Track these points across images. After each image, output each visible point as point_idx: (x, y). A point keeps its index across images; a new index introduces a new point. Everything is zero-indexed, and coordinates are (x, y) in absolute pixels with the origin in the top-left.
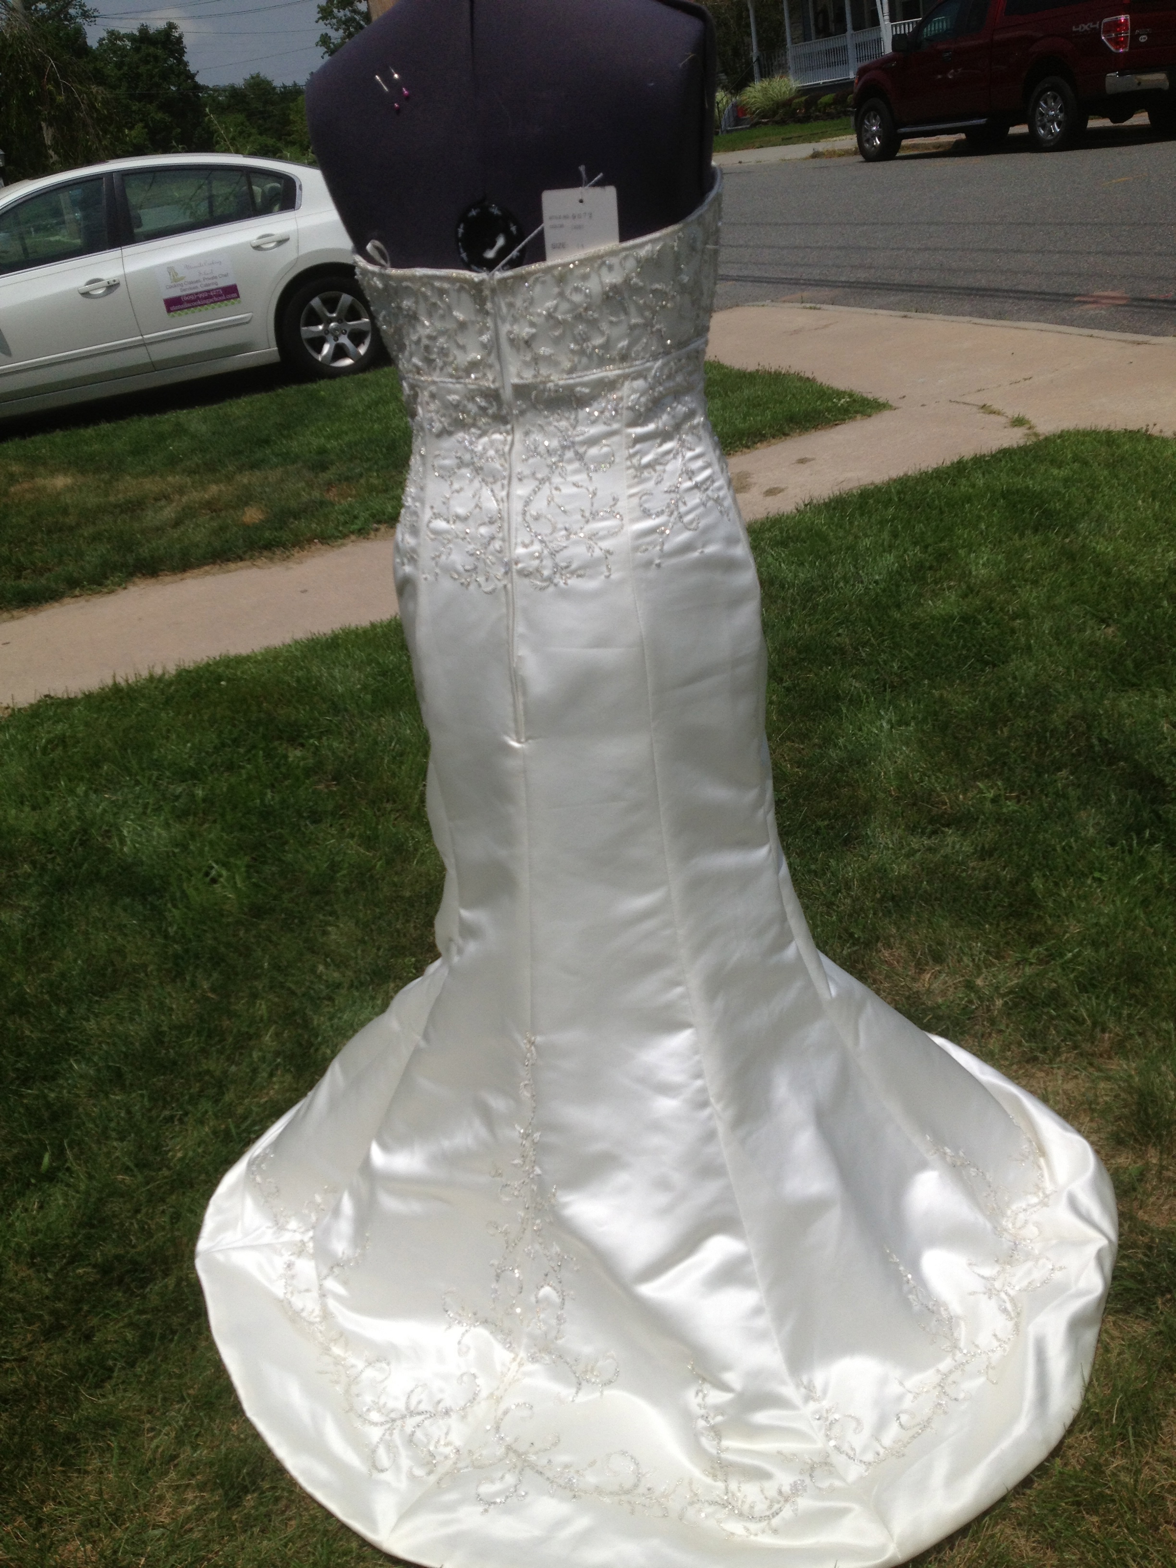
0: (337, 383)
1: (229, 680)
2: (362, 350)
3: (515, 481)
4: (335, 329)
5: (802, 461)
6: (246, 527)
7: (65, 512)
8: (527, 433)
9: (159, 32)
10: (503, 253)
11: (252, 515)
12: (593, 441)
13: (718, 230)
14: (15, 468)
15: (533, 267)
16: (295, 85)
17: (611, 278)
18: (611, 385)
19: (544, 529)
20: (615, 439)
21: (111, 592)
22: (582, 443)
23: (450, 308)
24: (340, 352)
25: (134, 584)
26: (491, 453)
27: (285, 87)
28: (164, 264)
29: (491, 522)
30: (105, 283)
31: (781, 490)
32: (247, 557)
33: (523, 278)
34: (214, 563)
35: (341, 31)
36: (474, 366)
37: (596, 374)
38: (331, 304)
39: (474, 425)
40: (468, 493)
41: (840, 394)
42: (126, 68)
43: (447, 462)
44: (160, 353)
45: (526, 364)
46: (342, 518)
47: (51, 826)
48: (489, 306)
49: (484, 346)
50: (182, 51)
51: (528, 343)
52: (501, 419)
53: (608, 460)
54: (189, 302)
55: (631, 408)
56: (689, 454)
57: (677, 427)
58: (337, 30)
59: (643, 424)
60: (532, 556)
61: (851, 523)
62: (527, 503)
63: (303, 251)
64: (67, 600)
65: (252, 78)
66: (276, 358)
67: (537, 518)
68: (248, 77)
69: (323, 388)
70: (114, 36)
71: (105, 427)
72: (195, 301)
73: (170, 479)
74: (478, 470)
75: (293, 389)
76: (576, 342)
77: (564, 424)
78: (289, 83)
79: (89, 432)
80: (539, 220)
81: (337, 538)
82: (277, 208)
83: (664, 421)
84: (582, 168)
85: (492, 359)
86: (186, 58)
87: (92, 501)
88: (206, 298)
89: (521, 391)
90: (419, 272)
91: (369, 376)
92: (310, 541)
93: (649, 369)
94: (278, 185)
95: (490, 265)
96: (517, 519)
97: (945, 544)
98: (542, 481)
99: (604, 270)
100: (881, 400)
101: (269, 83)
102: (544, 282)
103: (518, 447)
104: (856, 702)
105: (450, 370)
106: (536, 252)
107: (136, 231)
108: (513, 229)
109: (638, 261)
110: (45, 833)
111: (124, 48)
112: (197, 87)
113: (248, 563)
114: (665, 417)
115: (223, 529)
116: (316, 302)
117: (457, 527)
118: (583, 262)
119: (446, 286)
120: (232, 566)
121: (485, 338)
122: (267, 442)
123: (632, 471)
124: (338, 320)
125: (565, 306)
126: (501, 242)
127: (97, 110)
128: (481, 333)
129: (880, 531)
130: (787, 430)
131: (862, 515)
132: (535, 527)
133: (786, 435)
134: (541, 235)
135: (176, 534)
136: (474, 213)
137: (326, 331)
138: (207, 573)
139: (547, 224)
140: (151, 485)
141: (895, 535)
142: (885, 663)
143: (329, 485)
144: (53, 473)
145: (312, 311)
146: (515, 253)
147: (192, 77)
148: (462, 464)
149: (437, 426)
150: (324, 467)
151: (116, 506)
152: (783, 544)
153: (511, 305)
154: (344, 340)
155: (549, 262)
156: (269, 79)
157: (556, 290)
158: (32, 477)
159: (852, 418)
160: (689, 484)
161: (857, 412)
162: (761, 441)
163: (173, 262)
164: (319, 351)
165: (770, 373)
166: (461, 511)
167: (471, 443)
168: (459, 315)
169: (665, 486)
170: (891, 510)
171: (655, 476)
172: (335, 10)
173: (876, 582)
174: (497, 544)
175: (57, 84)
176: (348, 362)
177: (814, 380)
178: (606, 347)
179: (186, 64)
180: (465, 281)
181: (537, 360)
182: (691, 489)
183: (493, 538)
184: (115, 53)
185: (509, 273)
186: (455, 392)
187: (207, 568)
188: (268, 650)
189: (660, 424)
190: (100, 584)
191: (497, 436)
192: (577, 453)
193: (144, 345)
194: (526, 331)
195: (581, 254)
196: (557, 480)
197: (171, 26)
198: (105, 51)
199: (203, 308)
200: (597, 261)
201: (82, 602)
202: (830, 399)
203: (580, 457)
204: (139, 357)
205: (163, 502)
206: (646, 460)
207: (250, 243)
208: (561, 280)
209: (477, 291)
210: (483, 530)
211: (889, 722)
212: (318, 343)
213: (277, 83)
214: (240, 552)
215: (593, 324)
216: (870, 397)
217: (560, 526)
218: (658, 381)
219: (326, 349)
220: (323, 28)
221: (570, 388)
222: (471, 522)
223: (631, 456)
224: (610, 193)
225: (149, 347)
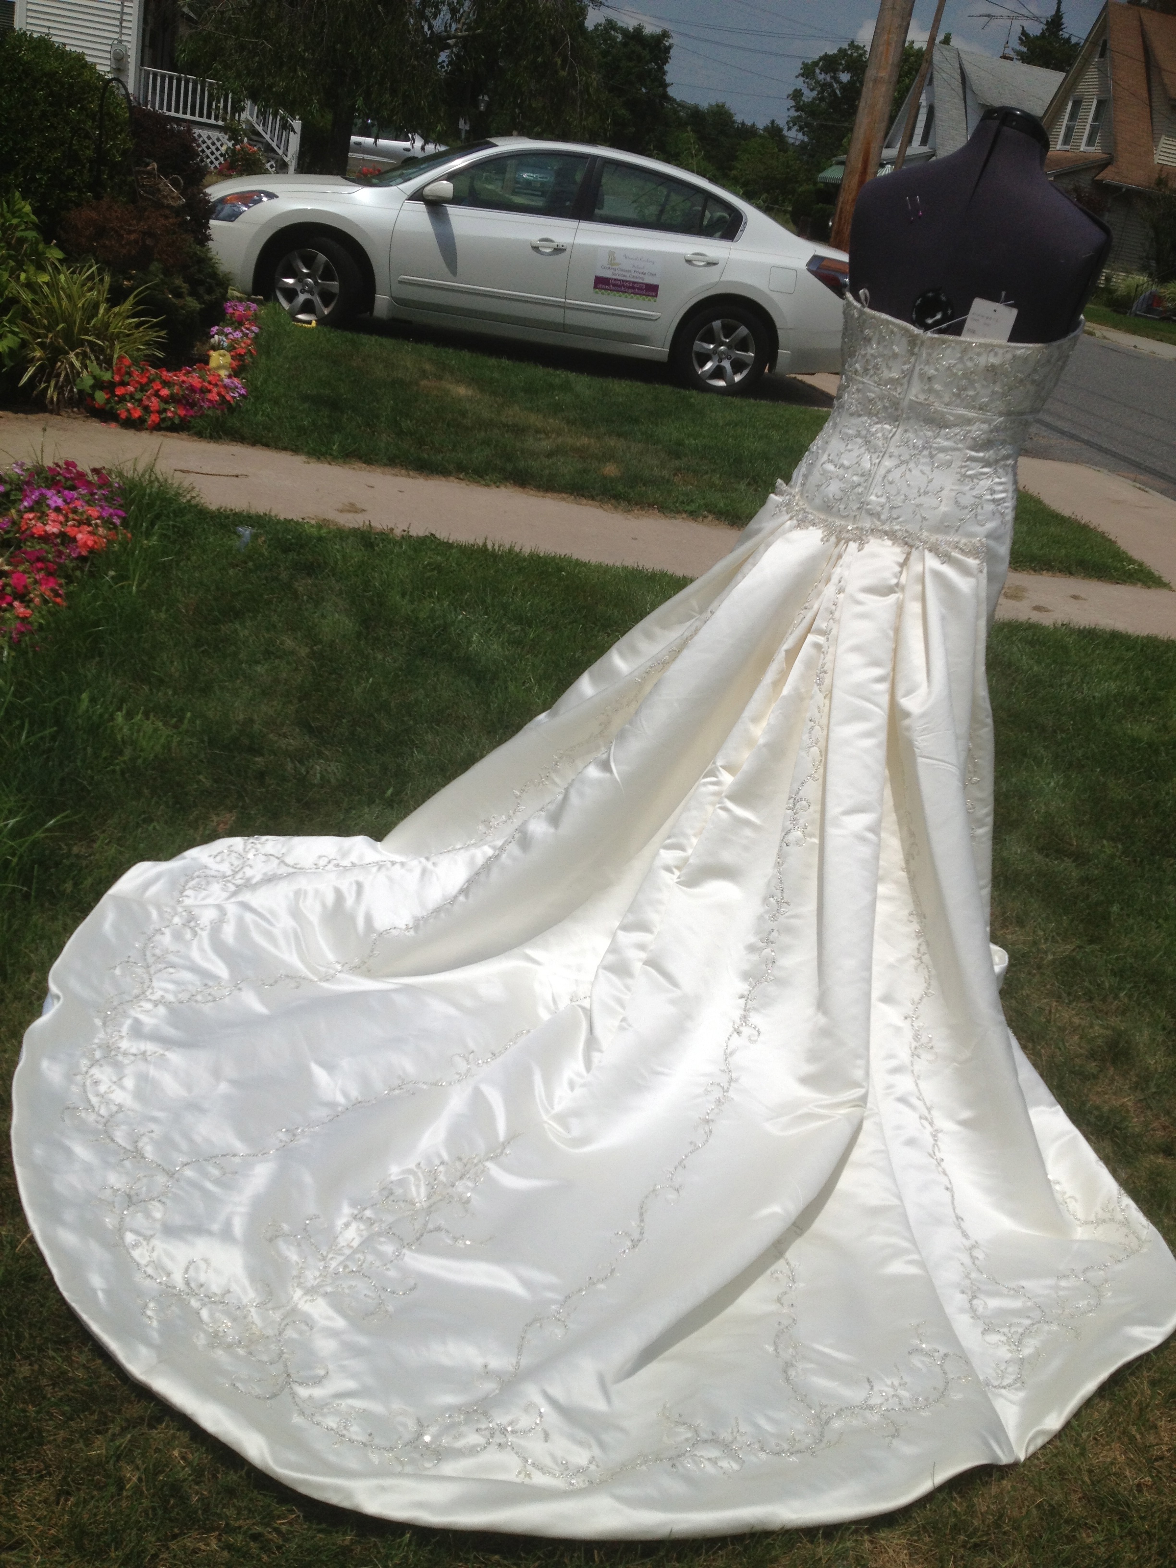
0: (708, 396)
1: (568, 573)
2: (737, 378)
3: (887, 456)
4: (722, 352)
5: (1075, 597)
6: (605, 478)
7: (464, 414)
8: (906, 431)
9: (652, 36)
10: (937, 323)
11: (610, 470)
12: (943, 450)
13: (1068, 356)
14: (427, 367)
15: (951, 337)
16: (753, 125)
17: (993, 360)
18: (969, 421)
19: (892, 490)
20: (957, 453)
21: (488, 485)
22: (937, 449)
23: (892, 343)
24: (718, 373)
25: (506, 486)
26: (880, 435)
27: (743, 124)
28: (607, 247)
29: (862, 475)
30: (554, 245)
31: (1048, 611)
32: (598, 498)
33: (944, 342)
34: (571, 494)
35: (816, 92)
36: (891, 381)
37: (961, 411)
38: (728, 331)
39: (876, 415)
40: (855, 453)
41: (1131, 561)
42: (610, 58)
43: (850, 432)
44: (573, 318)
45: (923, 391)
46: (681, 498)
47: (422, 615)
48: (916, 350)
49: (903, 372)
50: (666, 61)
51: (929, 379)
52: (895, 419)
53: (949, 464)
54: (614, 285)
55: (974, 439)
56: (997, 480)
57: (997, 461)
58: (812, 90)
59: (977, 451)
60: (879, 504)
61: (1093, 651)
62: (889, 471)
63: (726, 277)
64: (452, 478)
65: (717, 106)
66: (664, 358)
67: (891, 483)
68: (714, 103)
69: (695, 397)
70: (611, 25)
71: (505, 362)
72: (620, 286)
73: (551, 421)
74: (867, 442)
75: (668, 389)
76: (958, 389)
77: (930, 434)
78: (749, 123)
79: (492, 361)
80: (966, 312)
81: (672, 511)
82: (719, 234)
83: (990, 454)
84: (1003, 293)
85: (905, 381)
86: (666, 67)
87: (486, 414)
88: (629, 288)
89: (914, 406)
90: (884, 316)
91: (737, 401)
92: (650, 505)
93: (994, 420)
94: (726, 215)
95: (927, 328)
96: (878, 478)
97: (1162, 693)
98: (902, 462)
99: (992, 354)
100: (1165, 579)
101: (730, 116)
102: (954, 348)
103: (897, 437)
104: (1039, 762)
105: (876, 379)
106: (957, 330)
107: (597, 211)
108: (949, 312)
109: (1014, 356)
110: (417, 618)
111: (614, 39)
112: (666, 97)
113: (597, 504)
114: (991, 452)
115: (585, 471)
116: (717, 324)
117: (841, 471)
118: (981, 345)
119: (895, 330)
120: (584, 501)
121: (906, 367)
122: (636, 421)
123: (959, 476)
124: (729, 346)
125: (960, 366)
126: (939, 316)
127: (589, 94)
128: (905, 364)
129: (1115, 664)
130: (1074, 569)
131: (1106, 648)
132: (887, 486)
133: (1071, 574)
134: (964, 321)
135: (547, 462)
136: (930, 294)
137: (715, 351)
138: (564, 499)
139: (970, 317)
140: (535, 420)
141: (1125, 671)
142: (1073, 748)
143: (678, 470)
144: (458, 382)
145: (711, 331)
146: (944, 325)
147: (665, 85)
148: (858, 435)
149: (853, 408)
150: (678, 457)
151: (505, 425)
152: (1032, 643)
153: (929, 355)
154: (726, 364)
155: (962, 338)
156: (732, 112)
157: (959, 355)
158: (440, 378)
159: (1134, 584)
160: (989, 497)
161: (1139, 580)
162: (1048, 570)
163: (617, 248)
164: (702, 365)
165: (1079, 523)
166: (846, 463)
167: (870, 425)
168: (896, 349)
169: (974, 493)
170: (1131, 654)
171: (971, 484)
172: (818, 71)
173: (1094, 698)
174: (860, 490)
175: (565, 60)
176: (722, 383)
177: (1115, 542)
178: (974, 398)
179: (664, 73)
180: (907, 331)
181: (931, 390)
182: (989, 500)
183: (859, 485)
184: (605, 41)
185: (936, 336)
186: (874, 392)
187: (564, 495)
188: (600, 566)
189: (987, 455)
190: (482, 477)
191: (887, 427)
192: (930, 453)
193: (564, 307)
194: (932, 372)
195: (982, 340)
196: (912, 465)
197: (665, 34)
198: (598, 36)
199: (624, 296)
200: (990, 348)
201: (463, 484)
202: (1122, 561)
203: (931, 456)
204: (556, 315)
205: (543, 436)
206: (969, 473)
207: (684, 255)
208: (964, 351)
209: (913, 341)
210: (855, 478)
211: (1057, 783)
212: (704, 358)
213: (738, 118)
214: (594, 493)
215: (972, 382)
216: (1156, 573)
217: (902, 492)
218: (997, 429)
219: (709, 366)
220: (800, 83)
221: (943, 414)
222: (850, 471)
223: (962, 467)
224: (1014, 312)
225: (567, 311)
